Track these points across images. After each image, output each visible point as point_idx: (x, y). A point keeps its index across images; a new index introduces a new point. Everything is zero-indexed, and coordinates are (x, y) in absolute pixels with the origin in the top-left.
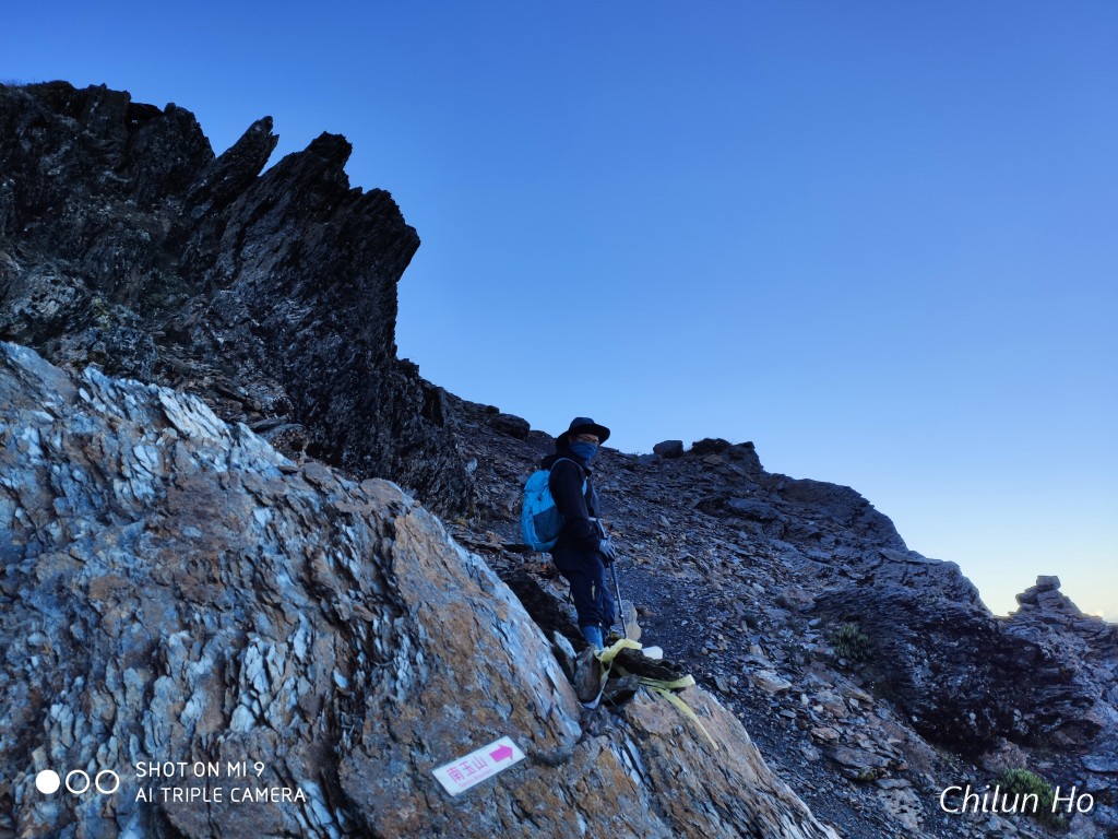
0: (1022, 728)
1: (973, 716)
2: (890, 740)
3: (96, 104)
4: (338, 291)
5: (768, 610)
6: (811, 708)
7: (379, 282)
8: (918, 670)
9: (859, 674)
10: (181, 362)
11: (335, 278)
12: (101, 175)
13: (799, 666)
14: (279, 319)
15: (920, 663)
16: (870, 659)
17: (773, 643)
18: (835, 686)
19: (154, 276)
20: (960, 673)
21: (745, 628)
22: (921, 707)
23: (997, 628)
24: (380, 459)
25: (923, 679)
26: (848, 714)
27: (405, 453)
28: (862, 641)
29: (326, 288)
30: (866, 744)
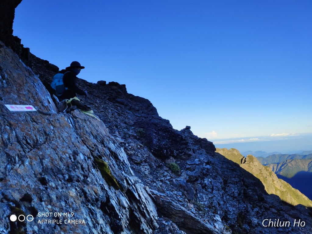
0: (175, 154)
1: (165, 151)
2: (146, 155)
5: (122, 124)
6: (128, 147)
8: (155, 140)
9: (141, 140)
13: (127, 137)
15: (156, 138)
16: (144, 137)
17: (121, 132)
18: (135, 143)
20: (164, 141)
21: (115, 128)
22: (154, 148)
23: (174, 132)
25: (156, 142)
26: (137, 149)
28: (143, 132)
30: (140, 156)
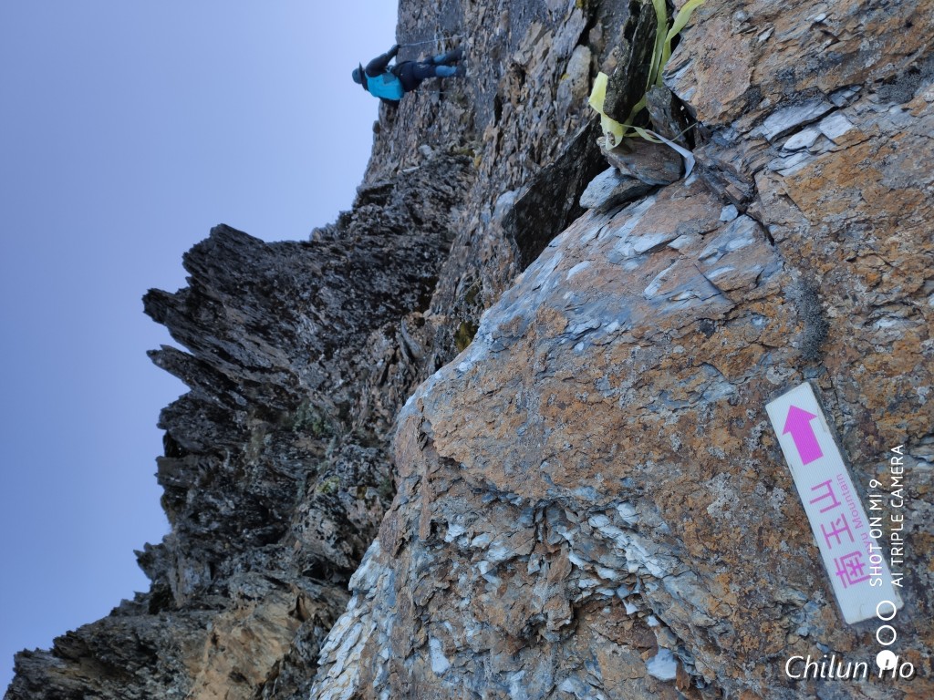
3: (172, 479)
4: (282, 292)
7: (267, 258)
10: (363, 411)
11: (271, 295)
12: (228, 470)
14: (316, 339)
19: (298, 430)
24: (427, 245)
27: (419, 221)
29: (281, 303)
